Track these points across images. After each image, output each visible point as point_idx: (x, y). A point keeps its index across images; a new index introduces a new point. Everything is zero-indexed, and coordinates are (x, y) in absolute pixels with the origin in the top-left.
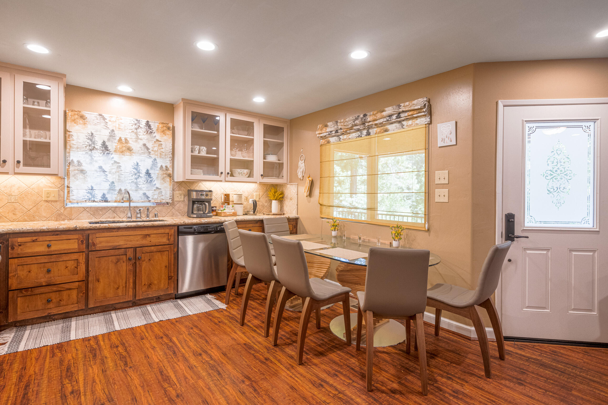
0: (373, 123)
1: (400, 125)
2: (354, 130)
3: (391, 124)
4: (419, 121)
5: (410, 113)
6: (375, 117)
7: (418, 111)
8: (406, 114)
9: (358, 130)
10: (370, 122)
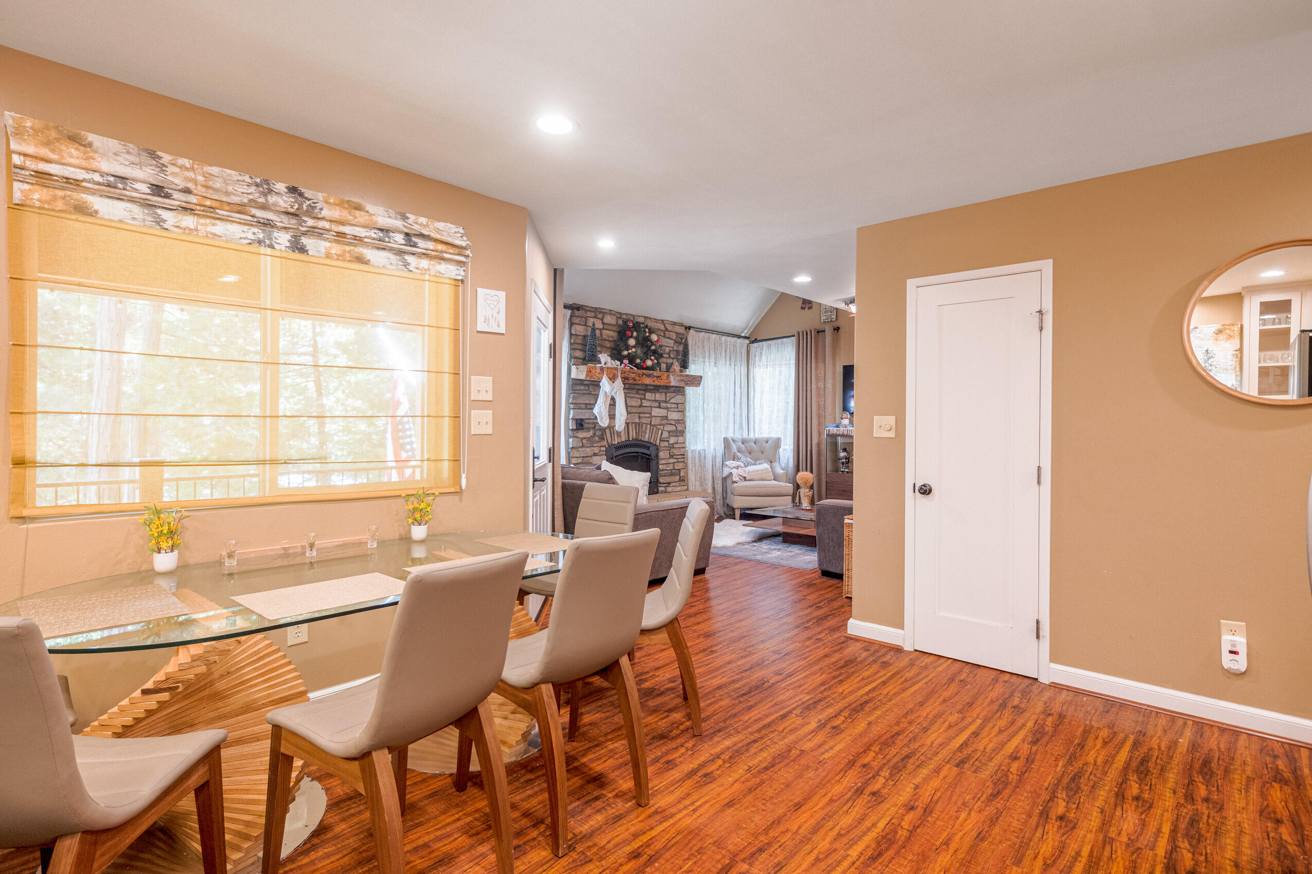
0: (335, 228)
1: (399, 260)
2: (250, 218)
3: (378, 248)
4: (443, 267)
5: (440, 247)
6: (350, 218)
7: (457, 251)
8: (431, 245)
9: (267, 224)
10: (323, 219)
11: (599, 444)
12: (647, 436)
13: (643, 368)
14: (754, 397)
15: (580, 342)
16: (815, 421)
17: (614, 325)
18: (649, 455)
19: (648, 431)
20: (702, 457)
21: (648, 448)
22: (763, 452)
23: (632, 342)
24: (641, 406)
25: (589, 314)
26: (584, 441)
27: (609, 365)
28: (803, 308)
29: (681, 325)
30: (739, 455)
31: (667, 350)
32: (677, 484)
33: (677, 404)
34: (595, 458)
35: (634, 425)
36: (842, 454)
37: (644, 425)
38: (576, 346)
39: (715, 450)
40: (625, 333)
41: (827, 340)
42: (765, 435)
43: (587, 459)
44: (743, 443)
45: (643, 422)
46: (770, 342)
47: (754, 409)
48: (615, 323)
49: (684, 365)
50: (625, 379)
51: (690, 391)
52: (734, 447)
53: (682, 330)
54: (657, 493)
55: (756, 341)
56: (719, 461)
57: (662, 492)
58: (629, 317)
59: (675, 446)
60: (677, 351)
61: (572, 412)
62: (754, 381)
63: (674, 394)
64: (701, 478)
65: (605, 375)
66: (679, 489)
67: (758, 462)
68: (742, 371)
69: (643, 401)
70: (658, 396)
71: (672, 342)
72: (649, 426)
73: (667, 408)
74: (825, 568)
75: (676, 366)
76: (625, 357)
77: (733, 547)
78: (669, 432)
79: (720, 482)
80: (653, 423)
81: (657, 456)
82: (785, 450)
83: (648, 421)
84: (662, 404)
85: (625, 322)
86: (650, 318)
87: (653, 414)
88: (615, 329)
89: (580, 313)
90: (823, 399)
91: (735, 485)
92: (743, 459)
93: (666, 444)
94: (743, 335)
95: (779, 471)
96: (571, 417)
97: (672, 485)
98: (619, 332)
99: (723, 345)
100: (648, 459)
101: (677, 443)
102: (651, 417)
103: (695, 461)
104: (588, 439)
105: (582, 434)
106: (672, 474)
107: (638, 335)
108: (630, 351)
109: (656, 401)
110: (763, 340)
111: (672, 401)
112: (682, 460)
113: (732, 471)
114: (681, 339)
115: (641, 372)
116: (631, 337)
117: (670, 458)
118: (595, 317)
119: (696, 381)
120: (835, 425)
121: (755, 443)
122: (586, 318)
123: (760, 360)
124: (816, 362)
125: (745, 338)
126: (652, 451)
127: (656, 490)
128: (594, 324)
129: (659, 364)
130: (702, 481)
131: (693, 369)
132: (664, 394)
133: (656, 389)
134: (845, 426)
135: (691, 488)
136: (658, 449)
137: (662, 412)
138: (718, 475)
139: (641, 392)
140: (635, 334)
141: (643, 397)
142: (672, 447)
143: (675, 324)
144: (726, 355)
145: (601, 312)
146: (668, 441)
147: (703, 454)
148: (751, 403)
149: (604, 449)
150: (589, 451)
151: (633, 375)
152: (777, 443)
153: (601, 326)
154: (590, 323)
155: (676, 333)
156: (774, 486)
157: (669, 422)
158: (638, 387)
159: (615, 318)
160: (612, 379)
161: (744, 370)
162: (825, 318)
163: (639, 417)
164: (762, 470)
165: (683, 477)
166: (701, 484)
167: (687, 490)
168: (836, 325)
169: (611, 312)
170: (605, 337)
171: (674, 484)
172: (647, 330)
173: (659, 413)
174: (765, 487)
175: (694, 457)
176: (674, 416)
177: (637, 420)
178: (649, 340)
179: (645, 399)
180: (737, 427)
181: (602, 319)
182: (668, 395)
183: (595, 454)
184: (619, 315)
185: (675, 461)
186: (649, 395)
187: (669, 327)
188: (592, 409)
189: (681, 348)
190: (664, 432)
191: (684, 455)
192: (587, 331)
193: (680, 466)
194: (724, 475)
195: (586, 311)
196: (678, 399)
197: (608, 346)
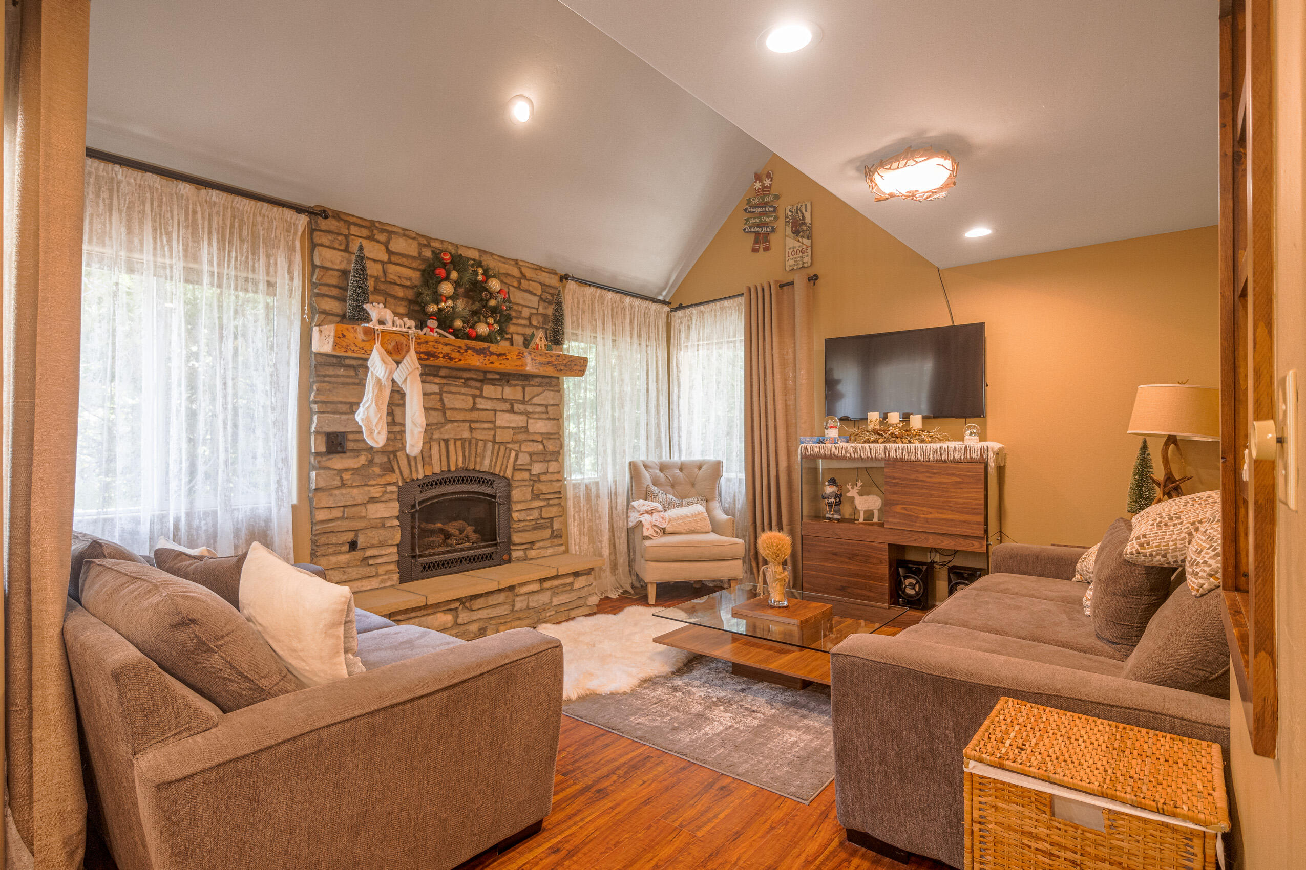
11: (383, 481)
12: (487, 462)
13: (468, 337)
14: (679, 397)
15: (334, 281)
16: (781, 433)
17: (414, 258)
18: (494, 497)
19: (489, 453)
20: (590, 493)
21: (490, 483)
22: (693, 485)
23: (446, 288)
24: (474, 409)
25: (354, 230)
26: (346, 476)
27: (389, 327)
28: (755, 250)
29: (553, 272)
30: (655, 489)
31: (526, 312)
32: (547, 544)
33: (547, 406)
34: (371, 507)
35: (459, 443)
36: (829, 490)
37: (481, 444)
38: (325, 290)
39: (615, 482)
40: (433, 272)
41: (797, 298)
42: (697, 457)
43: (354, 509)
44: (661, 470)
45: (479, 437)
46: (702, 308)
47: (679, 415)
48: (415, 254)
49: (556, 338)
50: (425, 355)
51: (569, 383)
52: (647, 477)
53: (554, 281)
54: (509, 561)
55: (680, 307)
56: (622, 500)
57: (518, 560)
58: (445, 245)
59: (543, 478)
60: (545, 316)
61: (315, 418)
62: (678, 371)
63: (540, 389)
64: (590, 529)
65: (377, 345)
66: (550, 551)
67: (686, 501)
68: (660, 355)
69: (478, 400)
70: (508, 392)
71: (536, 299)
72: (490, 445)
73: (527, 414)
74: (858, 824)
75: (540, 339)
76: (431, 316)
77: (633, 693)
78: (531, 455)
79: (624, 535)
80: (498, 439)
81: (508, 497)
82: (729, 480)
83: (489, 435)
84: (517, 407)
85: (437, 254)
86: (492, 254)
87: (498, 423)
88: (415, 264)
89: (331, 224)
90: (792, 397)
91: (647, 543)
92: (662, 496)
93: (526, 475)
94: (661, 298)
95: (721, 516)
96: (313, 429)
97: (537, 545)
98: (423, 272)
99: (628, 312)
100: (490, 503)
101: (546, 473)
102: (495, 428)
103: (579, 502)
104: (355, 471)
105: (338, 462)
106: (537, 528)
107: (461, 278)
108: (442, 305)
109: (504, 400)
110: (691, 306)
111: (536, 400)
112: (556, 501)
113: (642, 519)
114: (552, 295)
115: (462, 343)
116: (447, 278)
117: (533, 499)
118: (371, 238)
119: (578, 366)
120: (815, 439)
121: (681, 469)
122: (347, 237)
123: (687, 338)
124: (781, 335)
125: (664, 302)
126: (498, 490)
127: (506, 557)
128: (361, 248)
129: (502, 332)
130: (593, 534)
131: (572, 347)
132: (519, 389)
133: (505, 378)
134: (834, 441)
135: (573, 548)
136: (509, 485)
137: (518, 420)
138: (620, 523)
139: (473, 383)
140: (454, 275)
141: (477, 392)
142: (537, 479)
143: (540, 268)
144: (632, 329)
145: (383, 231)
146: (529, 470)
147: (593, 490)
148: (674, 406)
149: (394, 488)
150: (358, 495)
151: (446, 350)
152: (716, 469)
153: (385, 257)
154: (354, 248)
155: (542, 284)
156: (712, 545)
157: (531, 438)
158: (466, 375)
159: (414, 244)
160: (396, 352)
161: (662, 354)
162: (791, 262)
163: (471, 429)
164: (692, 516)
165: (558, 530)
166: (592, 541)
167: (567, 551)
168: (811, 272)
169: (406, 234)
170: (391, 277)
171: (541, 544)
172: (480, 271)
173: (511, 422)
174: (699, 545)
175: (577, 497)
176: (539, 426)
177: (466, 435)
178: (486, 290)
179: (481, 396)
180: (652, 444)
181: (386, 245)
182: (527, 389)
183: (373, 500)
184: (425, 241)
185: (542, 503)
186: (488, 390)
187: (529, 273)
188: (354, 413)
189: (550, 311)
190: (521, 455)
191: (559, 493)
192: (349, 262)
193: (553, 512)
194: (631, 524)
195: (349, 224)
196: (547, 397)
197: (401, 294)
